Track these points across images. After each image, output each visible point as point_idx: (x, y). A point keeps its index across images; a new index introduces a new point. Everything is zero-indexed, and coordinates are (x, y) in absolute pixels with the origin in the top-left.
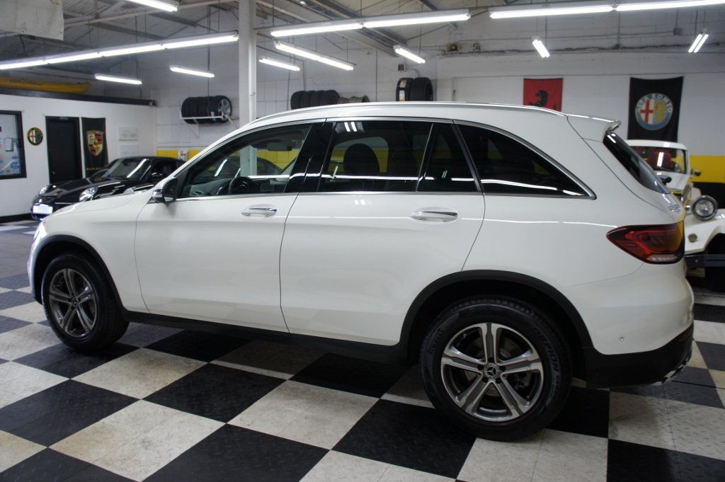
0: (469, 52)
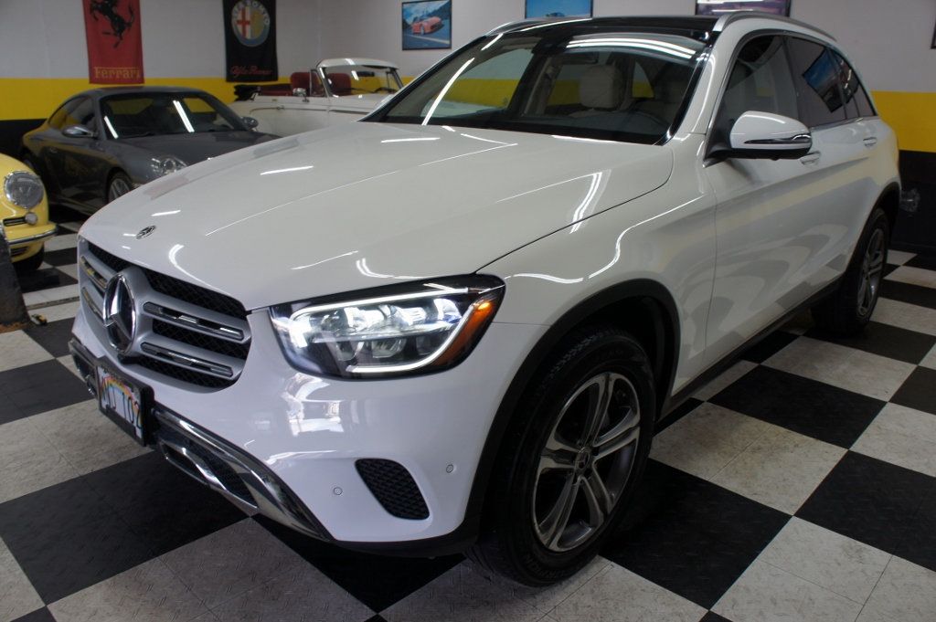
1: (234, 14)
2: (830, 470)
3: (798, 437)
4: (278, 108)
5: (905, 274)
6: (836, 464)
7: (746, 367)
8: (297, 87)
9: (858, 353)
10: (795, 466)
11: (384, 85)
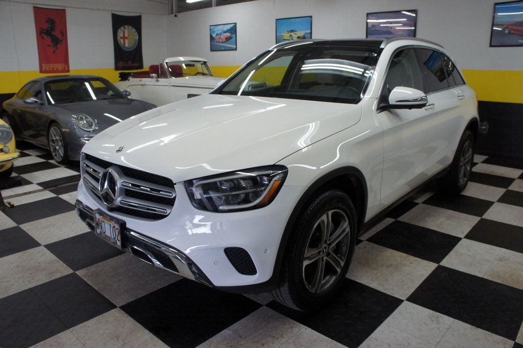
1: (118, 33)
2: (427, 275)
3: (412, 258)
4: (142, 85)
5: (481, 167)
6: (431, 272)
7: (389, 221)
8: (152, 73)
9: (451, 212)
10: (408, 274)
11: (201, 71)
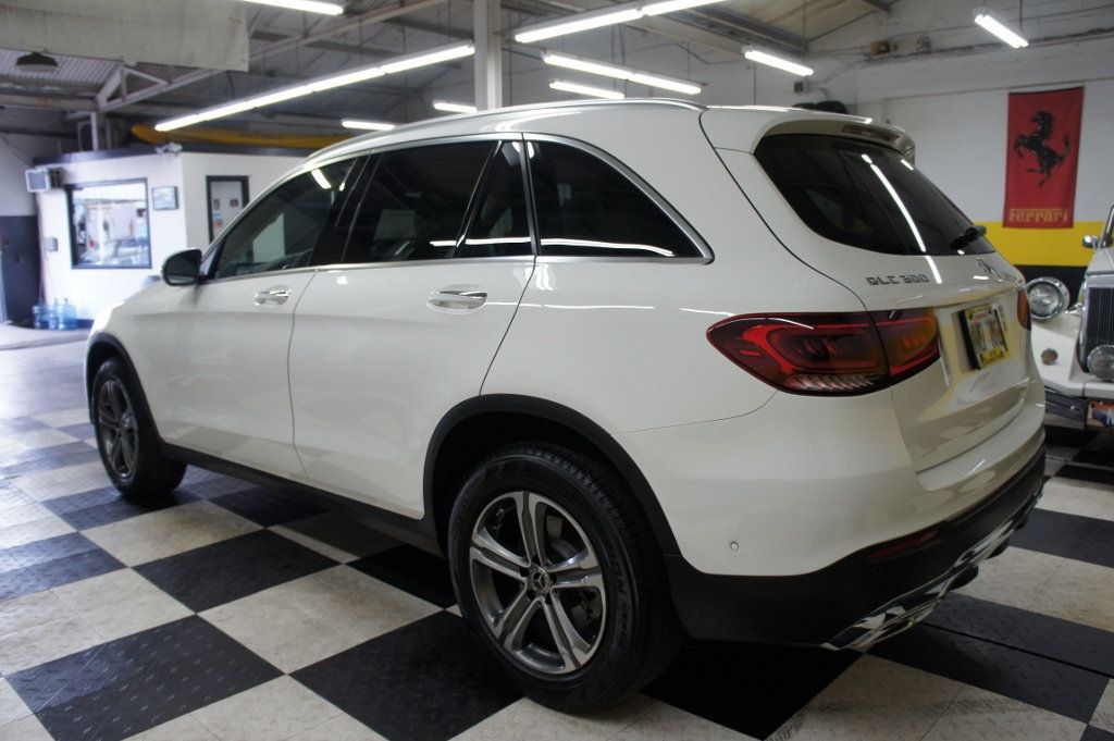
0: (911, 54)
